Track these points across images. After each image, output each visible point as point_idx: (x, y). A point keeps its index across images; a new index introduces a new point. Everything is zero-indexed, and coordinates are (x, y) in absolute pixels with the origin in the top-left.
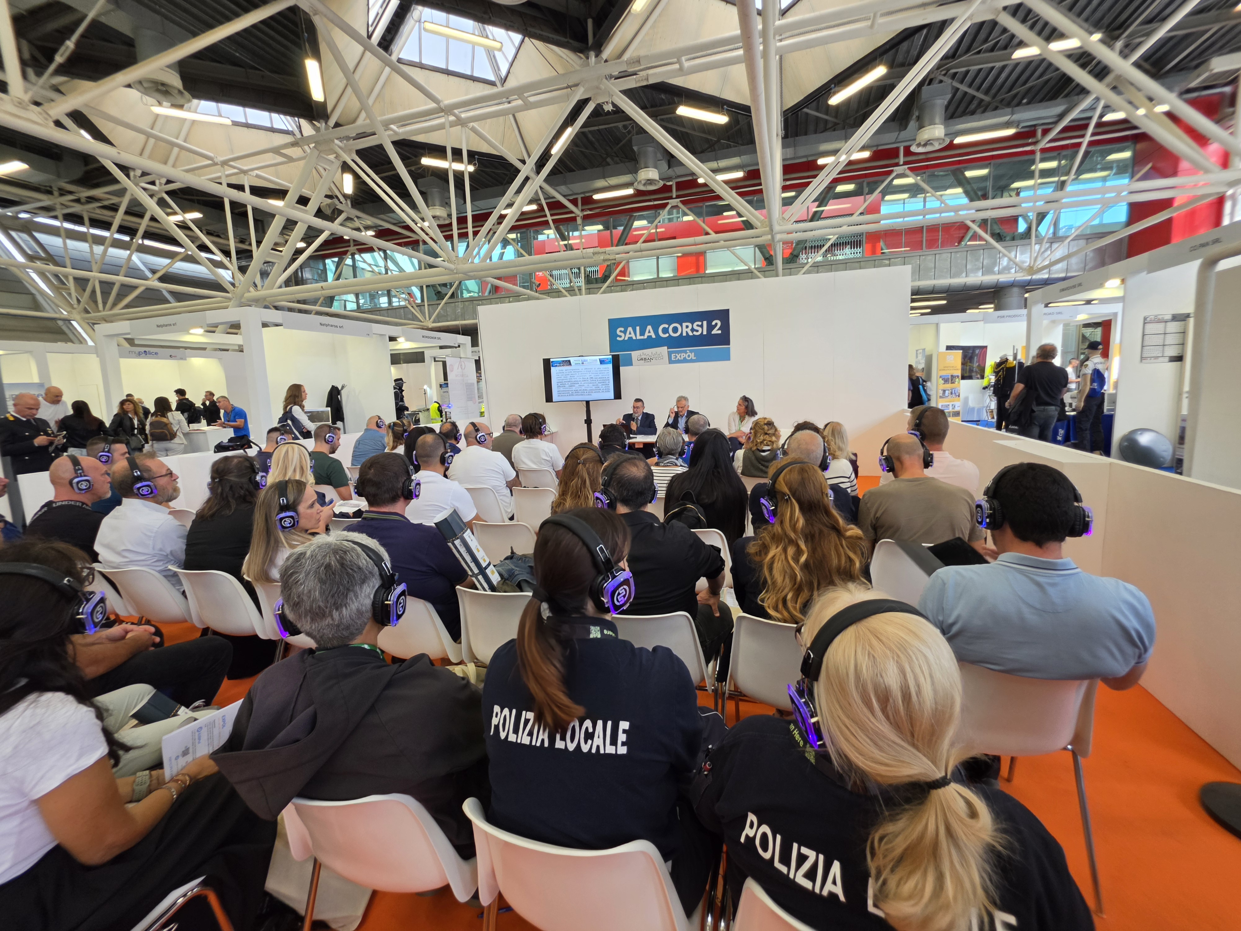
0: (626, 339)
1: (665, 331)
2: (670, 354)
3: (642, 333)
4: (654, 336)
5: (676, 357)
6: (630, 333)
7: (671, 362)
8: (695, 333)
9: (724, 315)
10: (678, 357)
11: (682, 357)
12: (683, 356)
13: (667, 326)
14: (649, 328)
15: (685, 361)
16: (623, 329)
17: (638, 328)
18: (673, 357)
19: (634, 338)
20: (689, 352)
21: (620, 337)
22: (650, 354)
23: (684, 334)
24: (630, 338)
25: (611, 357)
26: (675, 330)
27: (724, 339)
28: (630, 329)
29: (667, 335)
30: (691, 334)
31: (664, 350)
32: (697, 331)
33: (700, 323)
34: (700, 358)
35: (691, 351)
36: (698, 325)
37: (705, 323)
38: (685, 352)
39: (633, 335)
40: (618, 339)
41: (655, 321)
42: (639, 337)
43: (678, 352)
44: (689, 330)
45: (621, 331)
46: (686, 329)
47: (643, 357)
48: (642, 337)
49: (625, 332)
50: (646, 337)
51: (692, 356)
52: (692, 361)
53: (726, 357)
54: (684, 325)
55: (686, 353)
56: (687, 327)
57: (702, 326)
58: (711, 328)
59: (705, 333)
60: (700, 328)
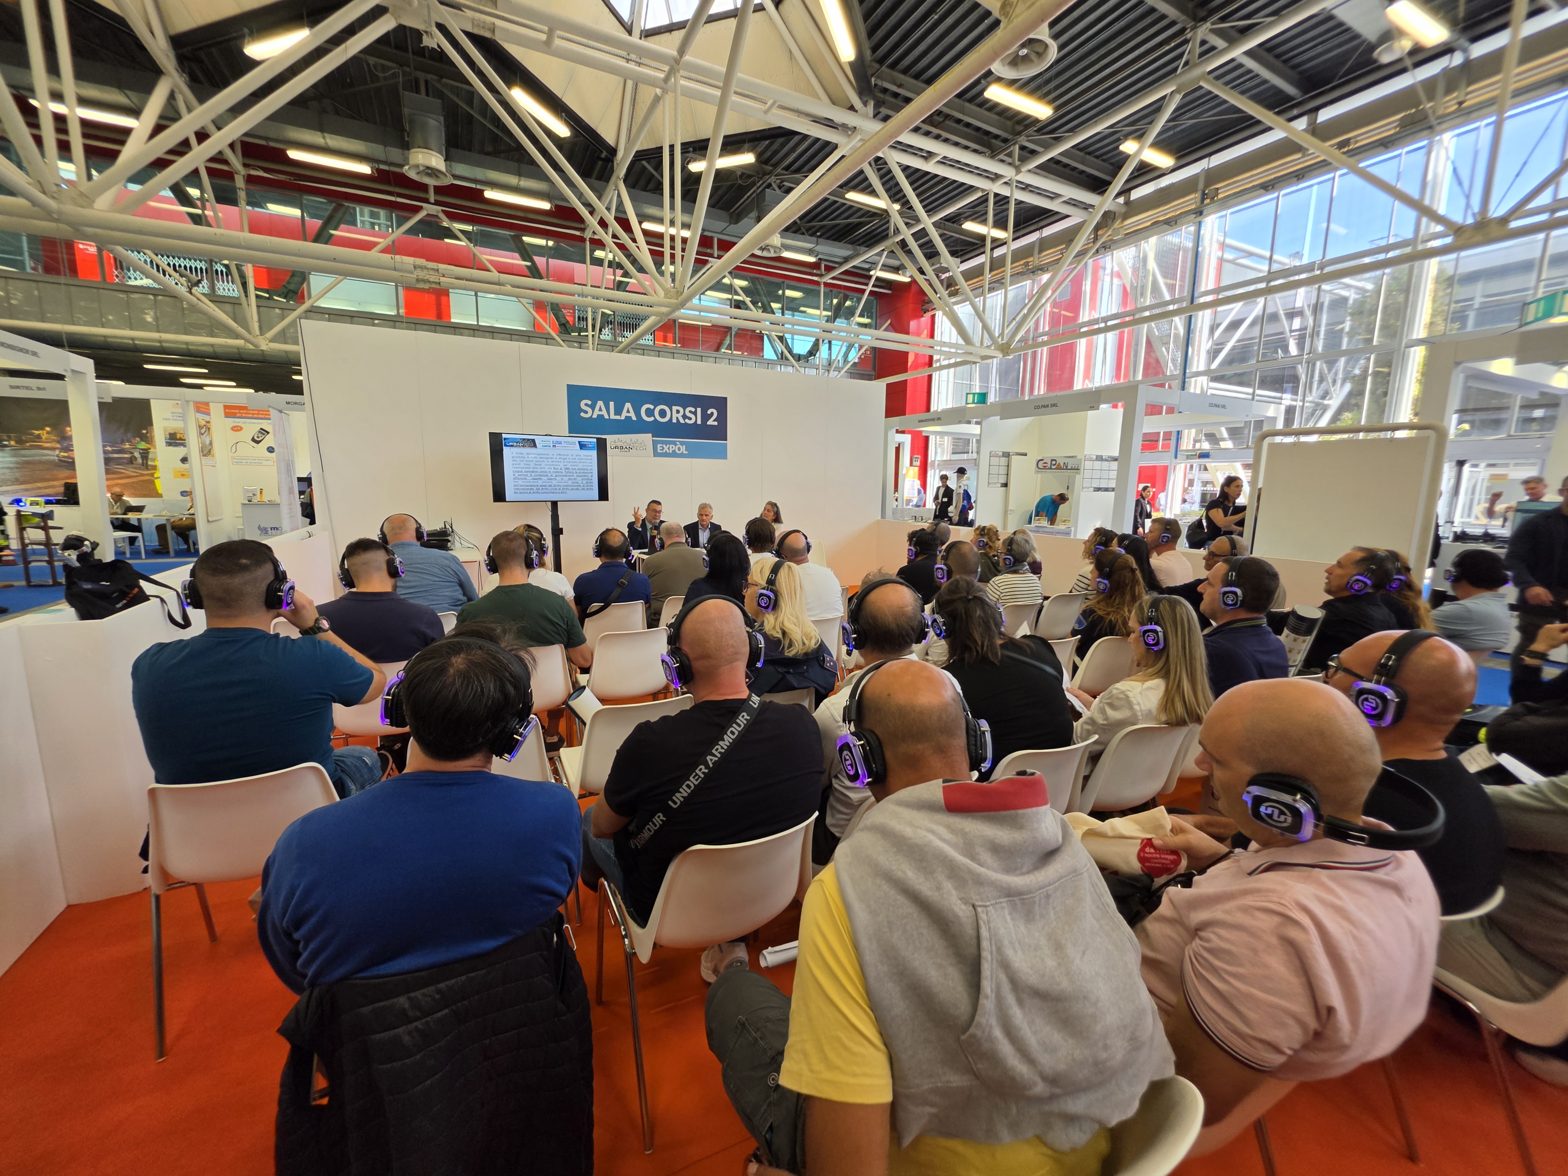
0: (595, 416)
1: (649, 413)
2: (655, 444)
3: (618, 412)
4: (634, 418)
5: (663, 448)
6: (600, 410)
7: (656, 454)
8: (687, 421)
9: (721, 403)
10: (666, 448)
11: (671, 450)
12: (673, 448)
13: (652, 407)
14: (628, 405)
15: (674, 455)
16: (589, 402)
17: (612, 404)
18: (659, 448)
19: (606, 417)
20: (679, 445)
21: (586, 412)
22: (629, 442)
23: (674, 421)
24: (601, 417)
25: (595, 440)
26: (663, 413)
27: (720, 432)
28: (600, 403)
29: (652, 419)
30: (682, 421)
31: (648, 438)
32: (690, 419)
33: (693, 410)
34: (693, 453)
35: (682, 443)
36: (690, 412)
37: (699, 410)
38: (675, 443)
39: (604, 412)
40: (582, 414)
41: (638, 398)
42: (613, 417)
43: (666, 443)
44: (680, 416)
45: (586, 405)
46: (676, 414)
47: (619, 444)
48: (618, 417)
49: (593, 407)
50: (623, 417)
51: (683, 449)
52: (682, 456)
53: (722, 454)
54: (675, 408)
55: (676, 445)
56: (678, 412)
57: (695, 413)
58: (706, 417)
59: (699, 422)
60: (694, 417)
